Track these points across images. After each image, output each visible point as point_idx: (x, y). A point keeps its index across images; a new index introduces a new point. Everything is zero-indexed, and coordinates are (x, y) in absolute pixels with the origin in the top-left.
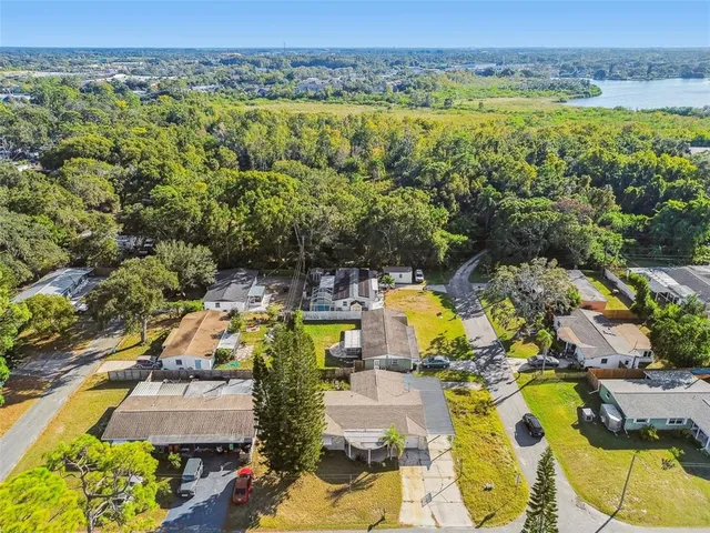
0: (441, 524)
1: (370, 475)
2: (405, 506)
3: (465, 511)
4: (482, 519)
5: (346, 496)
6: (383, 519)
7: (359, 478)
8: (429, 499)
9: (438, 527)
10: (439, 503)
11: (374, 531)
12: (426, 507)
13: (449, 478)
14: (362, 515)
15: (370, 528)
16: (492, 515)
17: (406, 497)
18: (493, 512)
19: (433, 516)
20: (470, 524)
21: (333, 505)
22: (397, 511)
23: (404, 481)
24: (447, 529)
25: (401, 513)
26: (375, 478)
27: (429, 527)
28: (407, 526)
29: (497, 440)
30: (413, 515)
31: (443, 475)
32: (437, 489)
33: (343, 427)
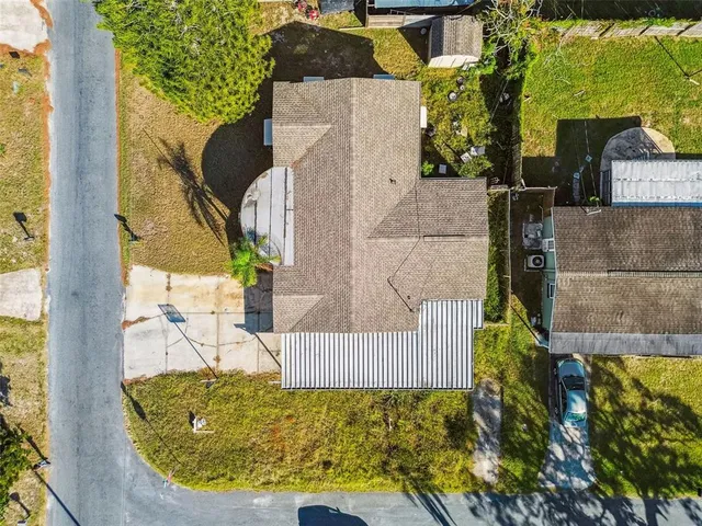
0: (129, 331)
1: (221, 222)
2: (160, 276)
3: (151, 373)
4: (134, 395)
5: (178, 181)
7: (217, 202)
8: (175, 318)
9: (127, 323)
10: (165, 332)
11: (117, 224)
12: (158, 311)
13: (218, 359)
14: (143, 206)
15: (121, 218)
16: (142, 415)
17: (176, 279)
18: (149, 418)
19: (142, 319)
20: (129, 375)
21: (161, 159)
22: (153, 262)
23: (210, 281)
24: (119, 337)
25: (148, 269)
26: (215, 228)
27: (123, 309)
28: (125, 276)
29: (311, 468)
30: (145, 286)
31: (224, 349)
32: (192, 333)
33: (296, 165)
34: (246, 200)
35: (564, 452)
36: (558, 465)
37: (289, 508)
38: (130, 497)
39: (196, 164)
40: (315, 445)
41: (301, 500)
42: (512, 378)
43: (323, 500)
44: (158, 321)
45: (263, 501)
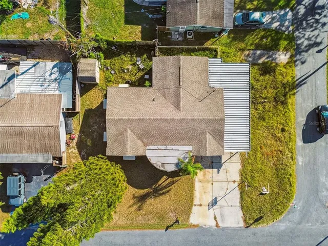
0: (220, 224)
1: (170, 180)
2: (195, 209)
3: (240, 214)
4: (251, 222)
5: (150, 201)
6: (177, 221)
7: (160, 182)
8: (214, 202)
9: (217, 225)
10: (221, 207)
11: (169, 230)
12: (212, 210)
13: (234, 182)
14: (162, 217)
15: (167, 228)
16: (261, 218)
17: (196, 201)
18: (262, 215)
19: (215, 218)
20: (242, 224)
21: (139, 209)
22: (188, 212)
23: (197, 185)
24: (223, 229)
25: (191, 215)
26: (173, 183)
27: (210, 227)
28: (194, 226)
29: (285, 137)
30: (200, 217)
31: (229, 179)
32: (222, 194)
33: (146, 145)
34: (161, 168)
35: (276, 22)
36: (282, 25)
37: (303, 148)
38: (300, 223)
39: (142, 192)
40: (274, 136)
41: (300, 142)
42: (242, 45)
43: (299, 132)
44: (216, 210)
45: (300, 160)
